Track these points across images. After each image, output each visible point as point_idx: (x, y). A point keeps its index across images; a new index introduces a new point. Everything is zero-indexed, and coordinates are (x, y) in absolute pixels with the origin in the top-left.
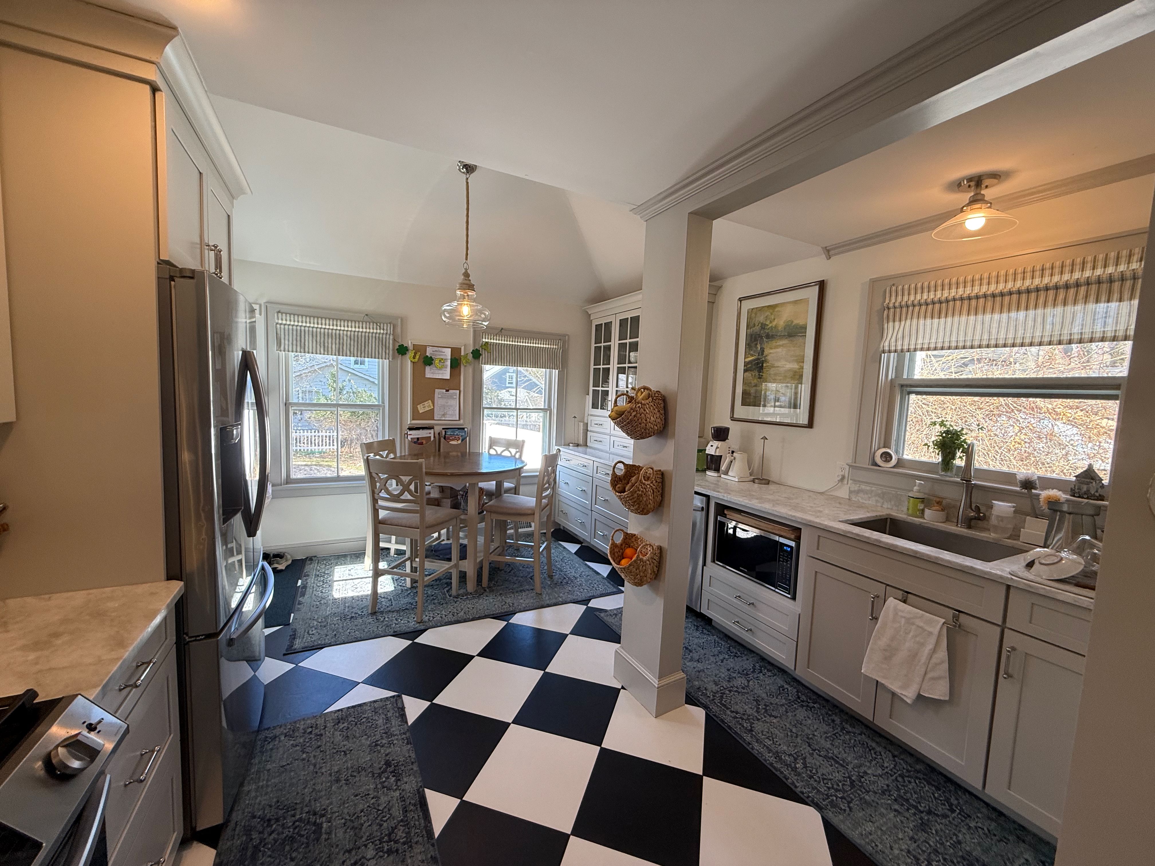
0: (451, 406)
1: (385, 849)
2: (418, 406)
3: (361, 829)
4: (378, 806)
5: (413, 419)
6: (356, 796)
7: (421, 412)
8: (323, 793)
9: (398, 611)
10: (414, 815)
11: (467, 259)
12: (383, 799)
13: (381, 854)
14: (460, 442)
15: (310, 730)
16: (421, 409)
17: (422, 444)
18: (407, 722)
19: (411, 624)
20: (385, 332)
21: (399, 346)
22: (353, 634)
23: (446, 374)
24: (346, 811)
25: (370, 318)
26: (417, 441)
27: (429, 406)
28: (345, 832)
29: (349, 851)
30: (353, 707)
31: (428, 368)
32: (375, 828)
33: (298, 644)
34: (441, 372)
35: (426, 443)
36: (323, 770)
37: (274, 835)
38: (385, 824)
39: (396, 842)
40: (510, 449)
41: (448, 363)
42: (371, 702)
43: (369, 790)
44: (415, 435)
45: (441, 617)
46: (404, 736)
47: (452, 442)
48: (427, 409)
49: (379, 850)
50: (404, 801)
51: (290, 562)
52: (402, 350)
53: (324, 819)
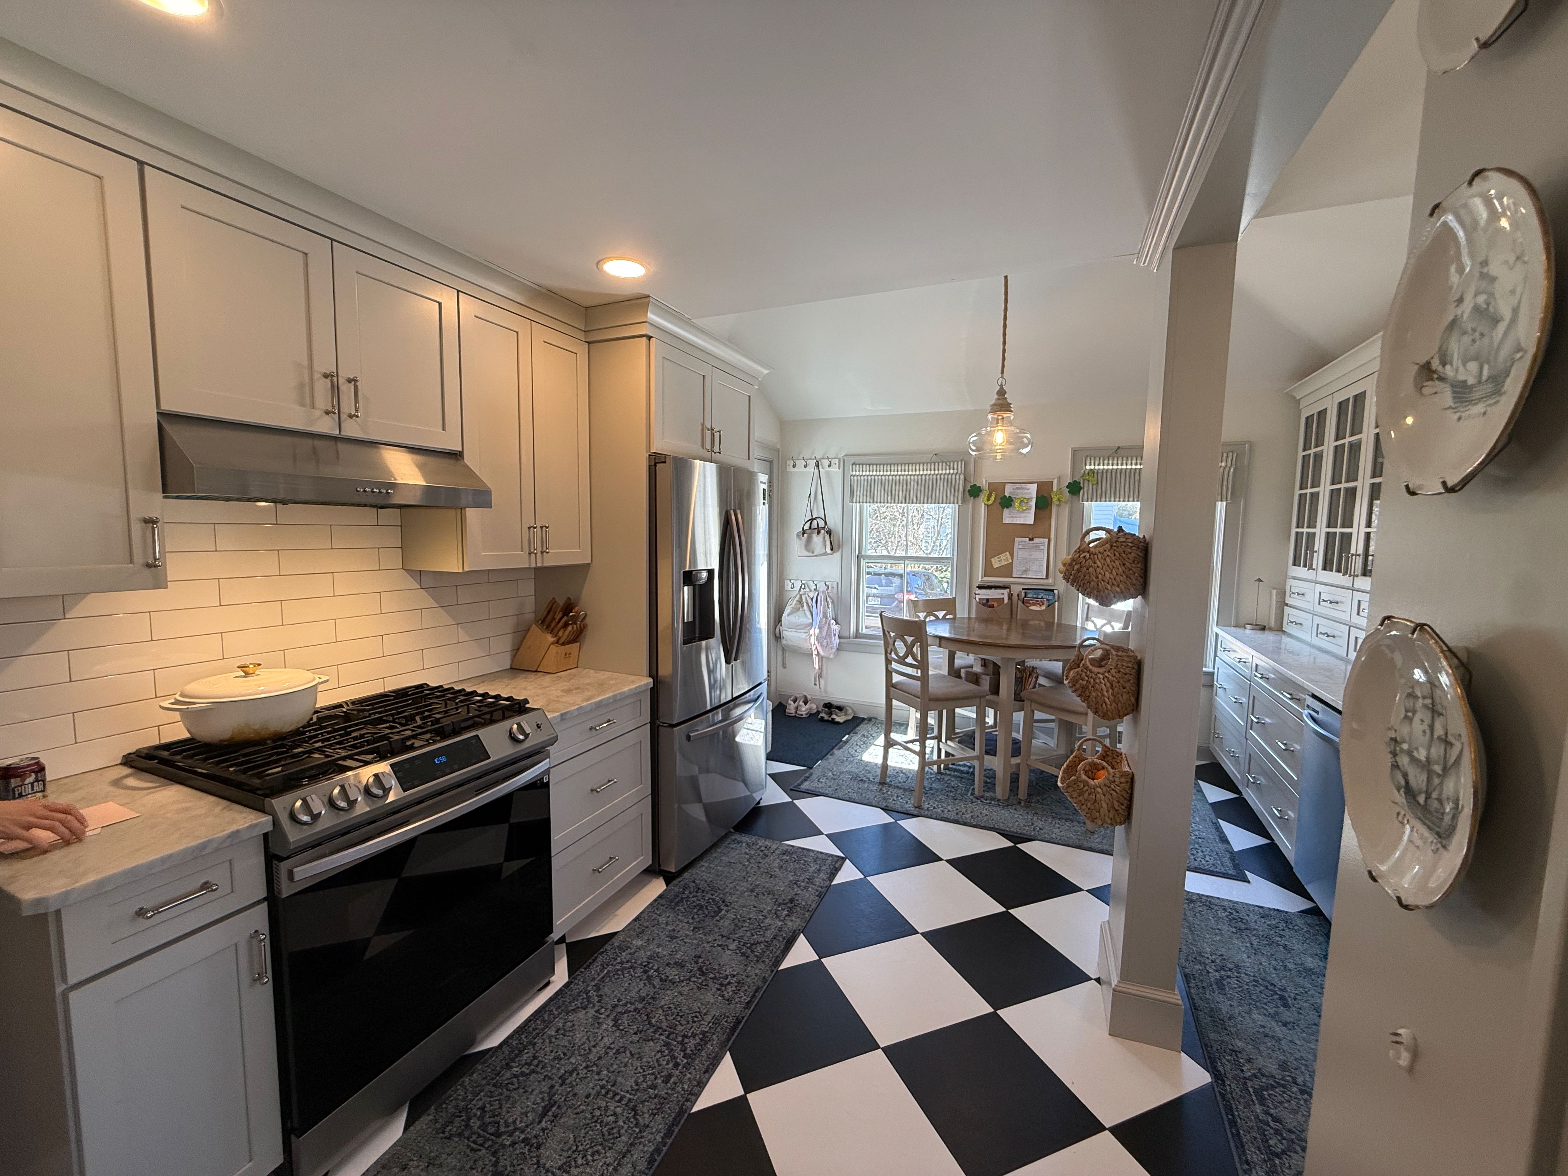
0: (1037, 559)
1: (742, 951)
2: (993, 560)
3: (740, 929)
4: (762, 923)
5: (986, 575)
6: (754, 907)
7: (995, 567)
8: (738, 893)
9: (905, 790)
10: (779, 945)
11: (1002, 372)
12: (768, 921)
13: (738, 951)
14: (1043, 608)
15: (763, 848)
16: (996, 563)
17: (992, 606)
18: (831, 881)
19: (907, 806)
20: (955, 471)
21: (971, 486)
22: (850, 794)
23: (1029, 518)
24: (741, 911)
25: (940, 458)
26: (987, 603)
27: (1007, 559)
28: (730, 924)
29: (723, 936)
30: (803, 849)
31: (1006, 512)
32: (748, 934)
33: (805, 786)
34: (1023, 515)
35: (998, 606)
36: (750, 879)
37: (695, 899)
38: (756, 936)
39: (752, 952)
40: (1113, 623)
41: (1033, 503)
42: (818, 852)
43: (765, 909)
44: (985, 595)
45: (943, 811)
46: (820, 889)
47: (1032, 608)
48: (1004, 563)
49: (739, 948)
50: (780, 931)
51: (850, 717)
52: (974, 492)
53: (725, 908)
